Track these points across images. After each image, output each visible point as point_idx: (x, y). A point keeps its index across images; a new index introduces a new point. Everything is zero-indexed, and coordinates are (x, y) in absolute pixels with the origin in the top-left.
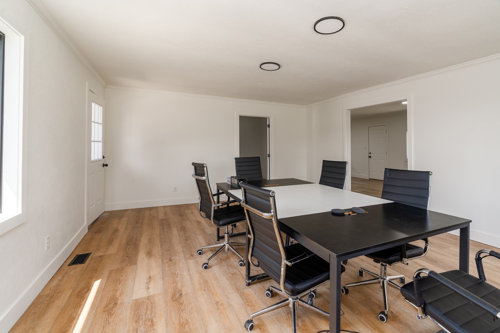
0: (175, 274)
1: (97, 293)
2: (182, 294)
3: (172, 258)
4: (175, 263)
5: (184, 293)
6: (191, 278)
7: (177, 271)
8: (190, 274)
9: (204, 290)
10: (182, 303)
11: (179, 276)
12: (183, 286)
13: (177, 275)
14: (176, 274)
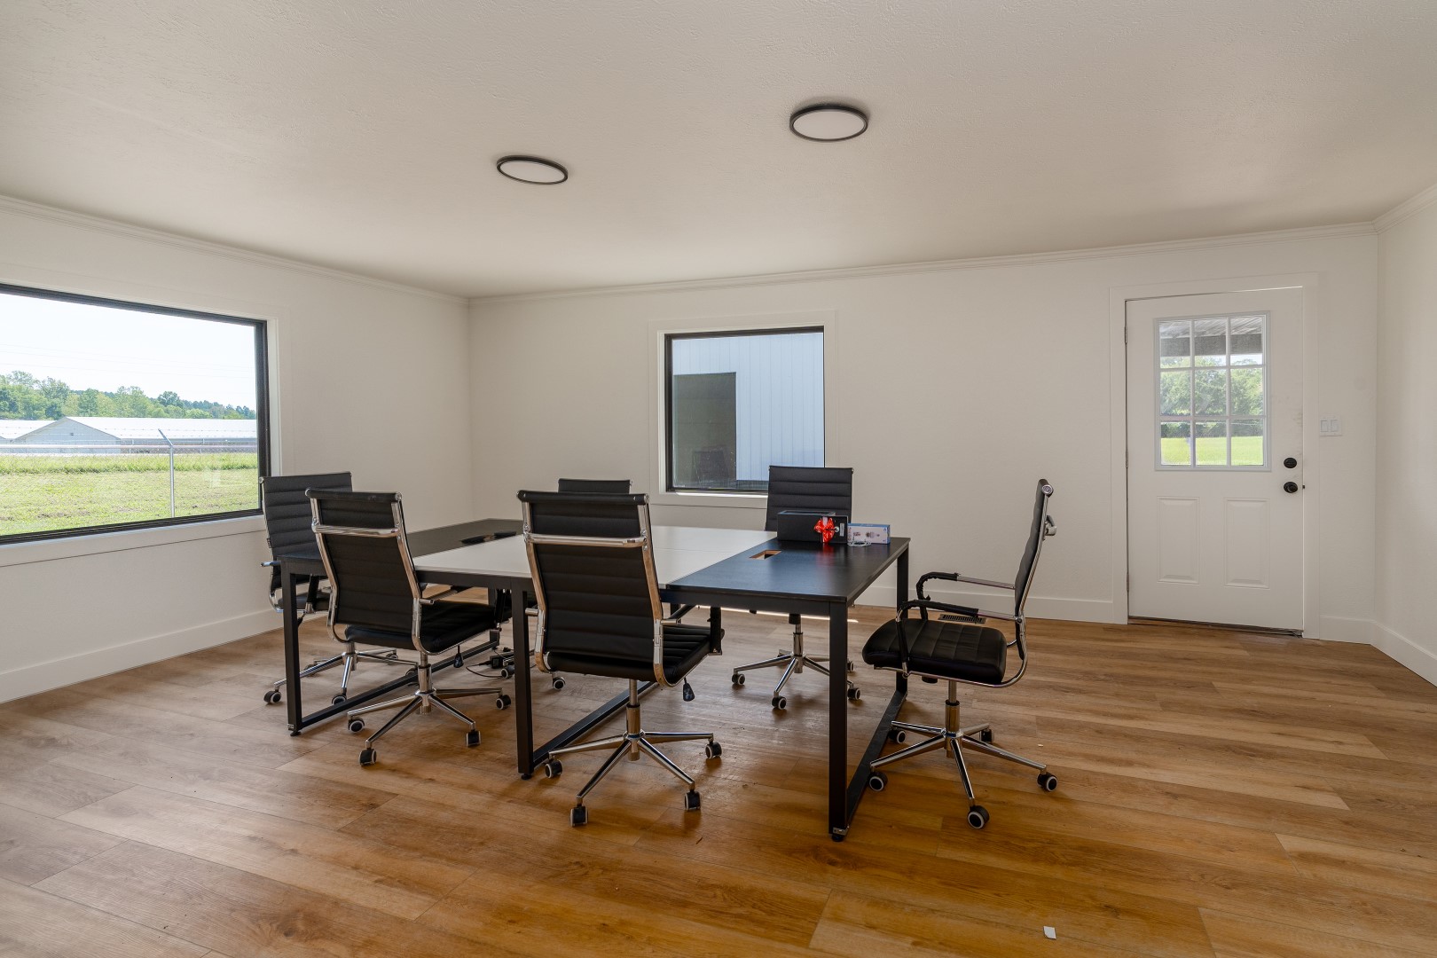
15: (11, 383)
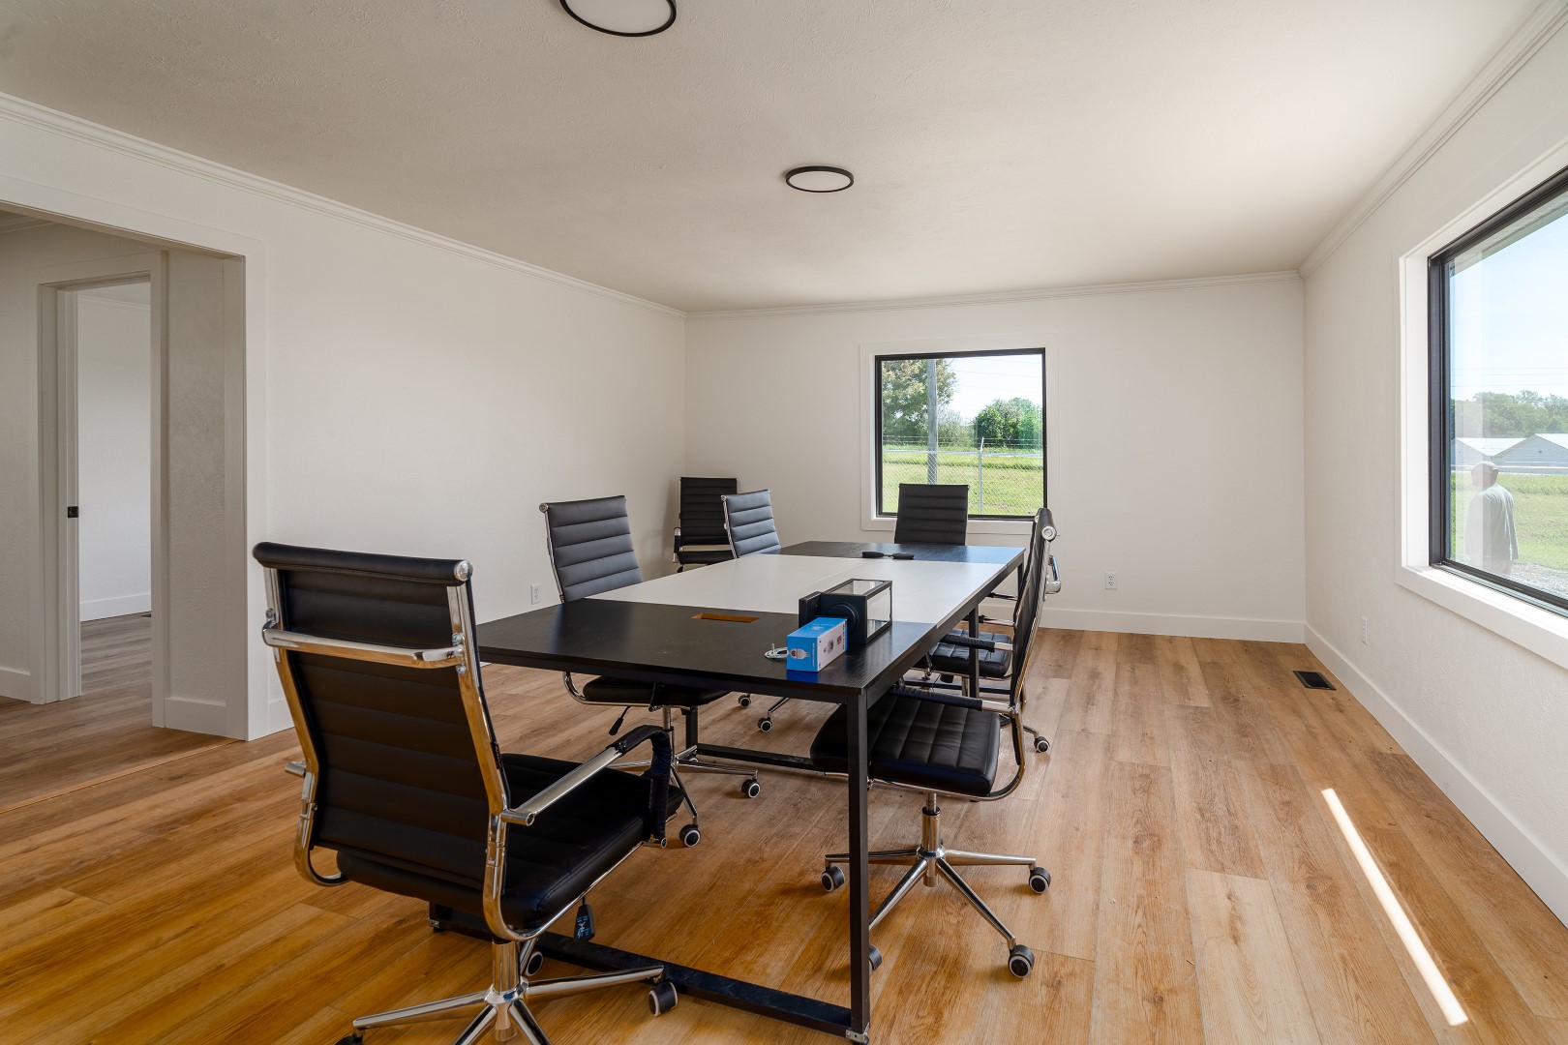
0: (1145, 914)
1: (1407, 952)
2: (1135, 842)
3: (1148, 1007)
4: (1140, 973)
5: (1130, 843)
6: (1099, 877)
7: (1137, 923)
8: (1097, 890)
9: (1077, 829)
10: (1137, 823)
11: (1134, 900)
12: (1129, 861)
13: (1138, 907)
14: (1140, 913)
15: (1520, 402)
